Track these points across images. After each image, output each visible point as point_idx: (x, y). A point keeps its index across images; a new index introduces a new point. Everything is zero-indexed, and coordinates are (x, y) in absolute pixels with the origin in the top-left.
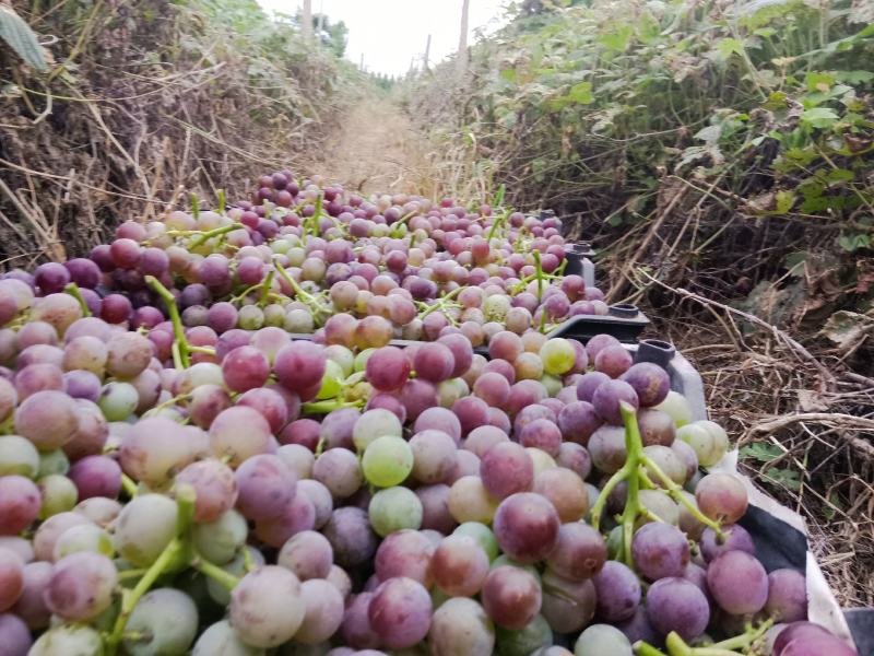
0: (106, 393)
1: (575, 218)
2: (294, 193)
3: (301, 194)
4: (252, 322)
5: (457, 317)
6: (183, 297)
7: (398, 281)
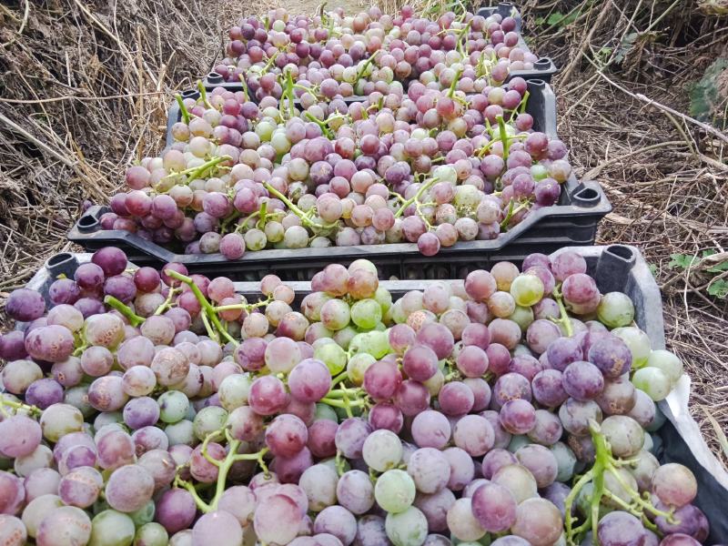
0: (163, 407)
2: (263, 39)
3: (269, 37)
4: (257, 245)
5: (431, 215)
6: (196, 226)
7: (374, 163)
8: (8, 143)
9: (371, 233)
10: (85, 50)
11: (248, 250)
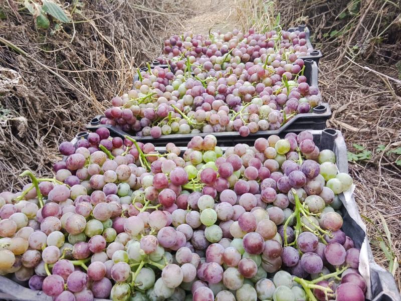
1: (322, 15)
2: (180, 45)
3: (183, 44)
4: (167, 132)
5: (247, 119)
6: (141, 124)
7: (224, 98)
8: (63, 93)
9: (219, 127)
10: (99, 52)
11: (163, 134)
